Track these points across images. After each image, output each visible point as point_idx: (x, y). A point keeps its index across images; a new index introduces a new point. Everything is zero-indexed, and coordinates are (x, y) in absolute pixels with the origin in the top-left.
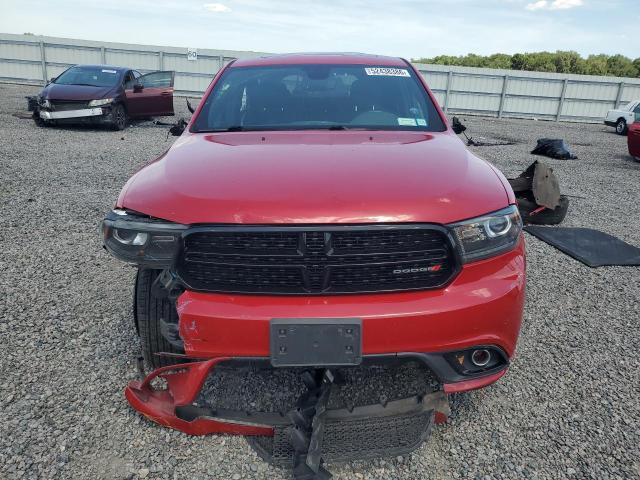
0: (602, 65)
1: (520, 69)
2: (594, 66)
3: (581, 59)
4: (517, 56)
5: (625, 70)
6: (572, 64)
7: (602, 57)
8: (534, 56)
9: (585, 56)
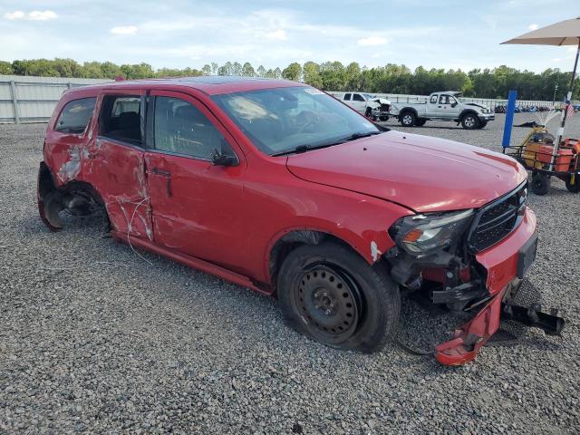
0: (98, 71)
1: (24, 75)
2: (91, 72)
3: (79, 66)
4: (17, 62)
5: (117, 74)
6: (73, 70)
7: (95, 64)
8: (33, 62)
9: (81, 63)
